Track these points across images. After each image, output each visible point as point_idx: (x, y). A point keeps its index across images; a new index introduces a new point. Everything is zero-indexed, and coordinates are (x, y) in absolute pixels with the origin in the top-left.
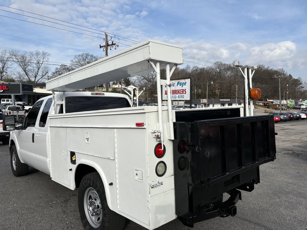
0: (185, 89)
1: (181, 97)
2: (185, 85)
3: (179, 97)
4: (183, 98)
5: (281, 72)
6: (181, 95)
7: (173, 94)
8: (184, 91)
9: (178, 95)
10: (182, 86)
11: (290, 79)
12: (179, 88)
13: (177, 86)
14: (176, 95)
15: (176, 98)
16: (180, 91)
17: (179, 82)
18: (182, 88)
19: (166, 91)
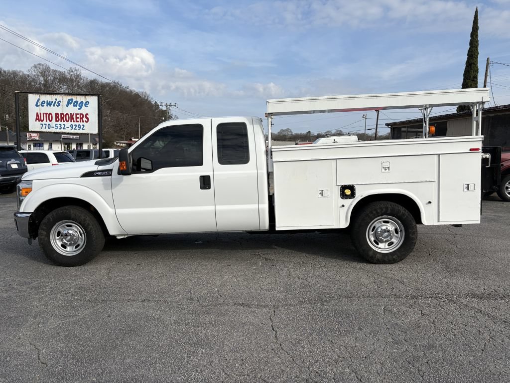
0: (87, 114)
1: (77, 128)
2: (86, 106)
3: (73, 127)
4: (83, 129)
5: (143, 97)
6: (77, 124)
7: (56, 121)
8: (83, 118)
9: (70, 123)
10: (78, 107)
11: (156, 109)
12: (72, 110)
13: (67, 106)
14: (65, 123)
15: (64, 128)
16: (74, 117)
17: (72, 100)
18: (79, 112)
19: (37, 113)
